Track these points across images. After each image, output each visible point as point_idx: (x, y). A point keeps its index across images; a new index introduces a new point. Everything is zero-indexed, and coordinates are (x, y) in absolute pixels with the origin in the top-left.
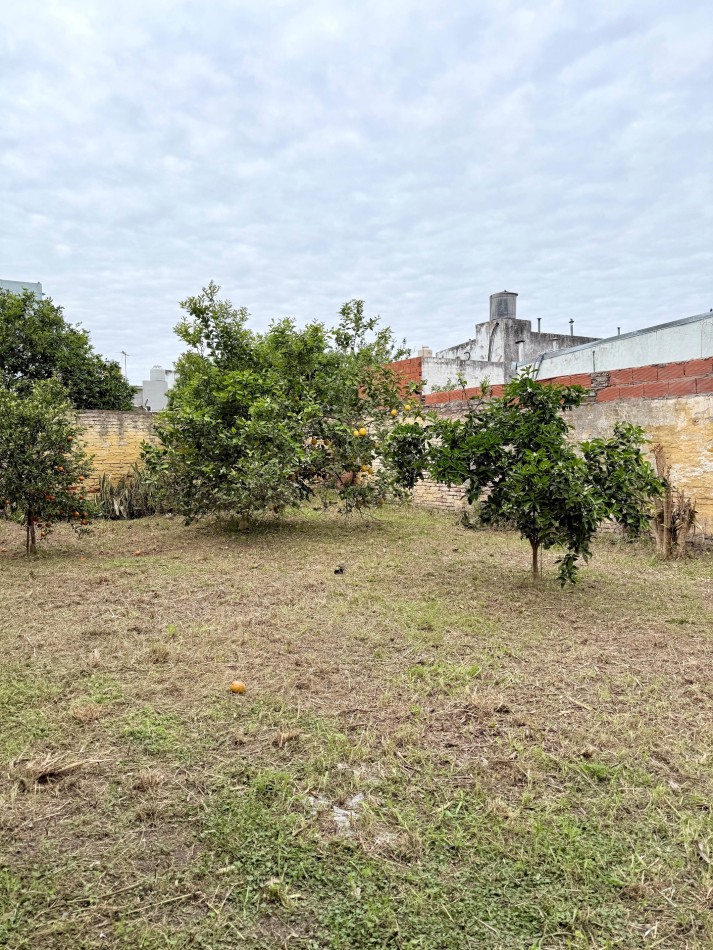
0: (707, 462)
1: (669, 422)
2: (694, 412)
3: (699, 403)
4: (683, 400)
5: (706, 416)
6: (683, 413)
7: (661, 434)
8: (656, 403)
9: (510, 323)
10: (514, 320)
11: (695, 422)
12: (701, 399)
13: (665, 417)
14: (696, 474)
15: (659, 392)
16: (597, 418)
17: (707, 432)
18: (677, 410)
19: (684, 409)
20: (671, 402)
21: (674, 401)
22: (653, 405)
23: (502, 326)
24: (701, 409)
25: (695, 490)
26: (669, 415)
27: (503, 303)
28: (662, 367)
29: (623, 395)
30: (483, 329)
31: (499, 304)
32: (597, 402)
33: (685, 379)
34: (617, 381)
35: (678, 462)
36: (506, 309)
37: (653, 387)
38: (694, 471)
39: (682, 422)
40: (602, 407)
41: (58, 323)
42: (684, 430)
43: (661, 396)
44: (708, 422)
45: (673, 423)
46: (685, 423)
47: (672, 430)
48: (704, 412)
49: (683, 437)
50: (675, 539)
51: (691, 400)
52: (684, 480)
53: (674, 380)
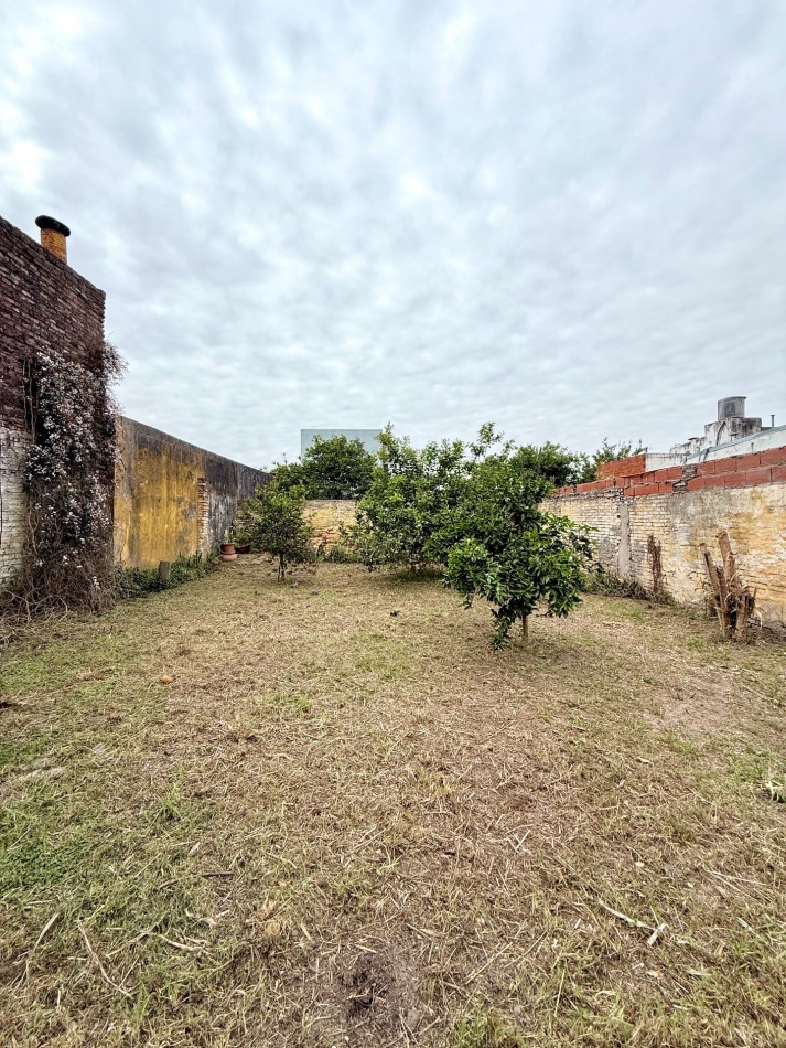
0: (783, 550)
1: (747, 509)
2: (769, 500)
3: (773, 492)
4: (758, 489)
5: (780, 504)
6: (759, 501)
7: (740, 521)
8: (735, 492)
9: (738, 421)
10: (742, 419)
11: (770, 510)
12: (775, 487)
13: (742, 505)
14: (772, 561)
15: (736, 482)
16: (686, 505)
17: (782, 520)
18: (753, 498)
19: (760, 498)
20: (748, 490)
21: (750, 489)
22: (732, 494)
23: (729, 424)
24: (776, 498)
25: (771, 577)
26: (745, 502)
27: (731, 407)
28: (741, 457)
29: (708, 484)
30: (712, 428)
31: (727, 406)
32: (687, 491)
33: (760, 468)
34: (703, 472)
35: (755, 548)
36: (733, 410)
37: (731, 477)
38: (769, 558)
39: (758, 511)
40: (691, 495)
42: (761, 517)
43: (739, 486)
44: (782, 510)
45: (750, 511)
46: (761, 511)
47: (749, 518)
48: (779, 501)
49: (759, 524)
50: (734, 624)
51: (766, 489)
52: (761, 567)
53: (751, 470)
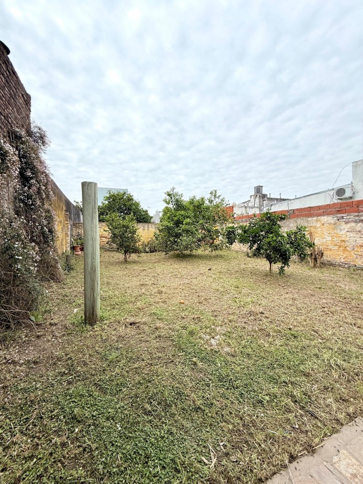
0: (327, 237)
1: (314, 224)
2: (323, 221)
3: (324, 219)
4: (319, 218)
5: (327, 223)
7: (312, 228)
8: (310, 219)
10: (262, 194)
11: (323, 224)
12: (325, 217)
14: (324, 241)
15: (311, 215)
16: (290, 224)
17: (327, 228)
18: (317, 221)
19: (319, 221)
20: (315, 218)
23: (258, 196)
24: (325, 221)
25: (323, 246)
26: (314, 222)
27: (258, 189)
28: (312, 207)
29: (298, 216)
30: (252, 197)
33: (319, 211)
34: (296, 212)
35: (317, 237)
36: (259, 191)
37: (308, 214)
39: (318, 225)
40: (291, 220)
41: (132, 200)
42: (320, 227)
43: (311, 217)
45: (316, 225)
46: (320, 225)
47: (315, 227)
49: (319, 229)
50: (316, 261)
51: (322, 218)
52: (320, 243)
53: (316, 211)
